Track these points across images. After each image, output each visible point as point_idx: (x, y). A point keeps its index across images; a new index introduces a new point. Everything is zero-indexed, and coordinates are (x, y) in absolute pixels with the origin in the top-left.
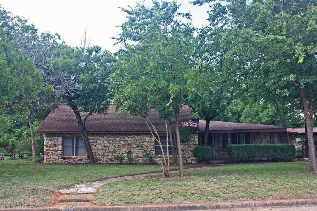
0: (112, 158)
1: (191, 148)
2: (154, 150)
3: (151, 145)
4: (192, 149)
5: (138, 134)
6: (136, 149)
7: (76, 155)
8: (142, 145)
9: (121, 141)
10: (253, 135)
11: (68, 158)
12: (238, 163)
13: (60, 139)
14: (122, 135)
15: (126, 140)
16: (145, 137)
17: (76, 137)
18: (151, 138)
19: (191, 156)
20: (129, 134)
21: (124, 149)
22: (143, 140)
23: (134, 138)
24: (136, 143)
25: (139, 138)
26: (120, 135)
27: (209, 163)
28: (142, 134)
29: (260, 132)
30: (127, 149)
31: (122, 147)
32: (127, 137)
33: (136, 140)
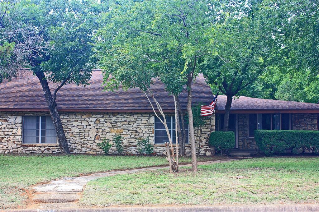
0: (93, 146)
1: (205, 133)
2: (153, 135)
3: (149, 128)
4: (206, 136)
5: (131, 113)
6: (127, 134)
7: (41, 142)
8: (137, 128)
9: (106, 122)
10: (293, 118)
11: (30, 146)
12: (272, 156)
13: (19, 119)
14: (107, 114)
15: (114, 122)
16: (141, 118)
17: (42, 117)
18: (149, 119)
19: (205, 145)
20: (118, 114)
21: (110, 134)
22: (137, 122)
23: (126, 119)
24: (127, 126)
25: (132, 118)
26: (105, 113)
27: (230, 156)
28: (137, 113)
29: (304, 114)
30: (115, 133)
31: (108, 131)
32: (115, 117)
33: (127, 121)
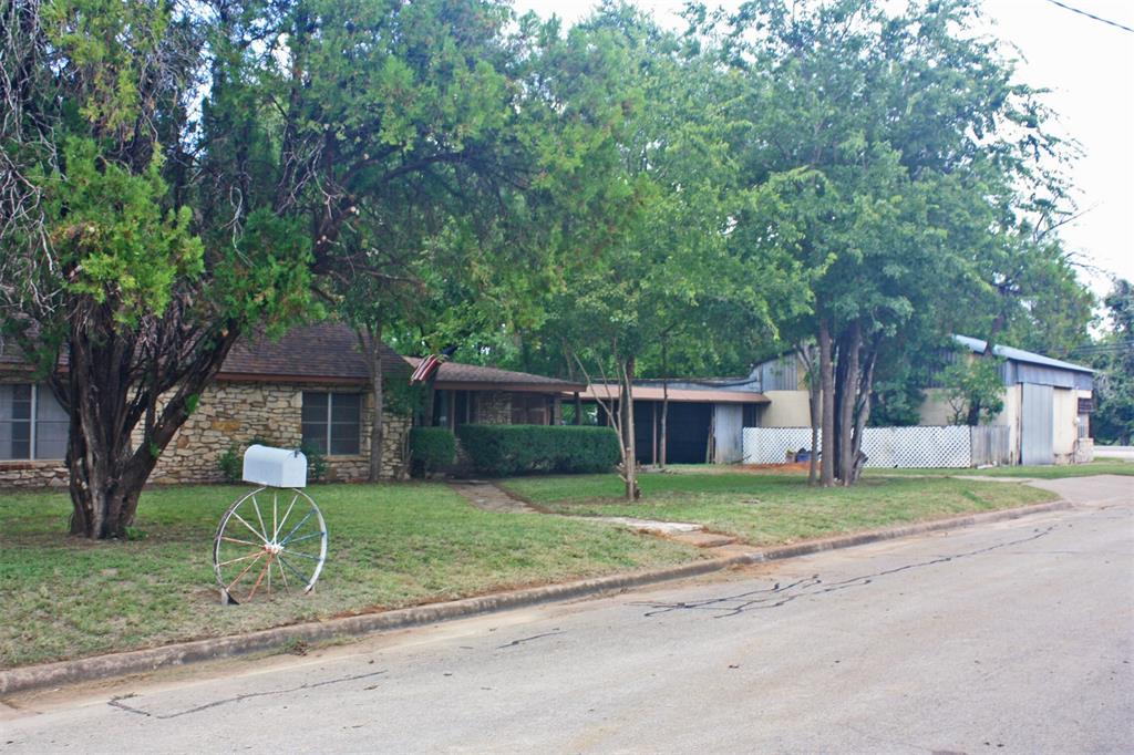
0: (174, 464)
1: (395, 431)
2: (301, 436)
3: (292, 420)
4: (397, 437)
5: (256, 382)
6: (248, 432)
8: (268, 419)
9: (203, 404)
11: (14, 468)
15: (221, 403)
16: (275, 394)
18: (291, 397)
19: (395, 457)
20: (230, 383)
21: (211, 433)
22: (269, 405)
23: (243, 397)
24: (249, 413)
25: (258, 396)
28: (269, 384)
29: (493, 391)
30: (222, 432)
31: (206, 425)
32: (222, 392)
33: (249, 401)
